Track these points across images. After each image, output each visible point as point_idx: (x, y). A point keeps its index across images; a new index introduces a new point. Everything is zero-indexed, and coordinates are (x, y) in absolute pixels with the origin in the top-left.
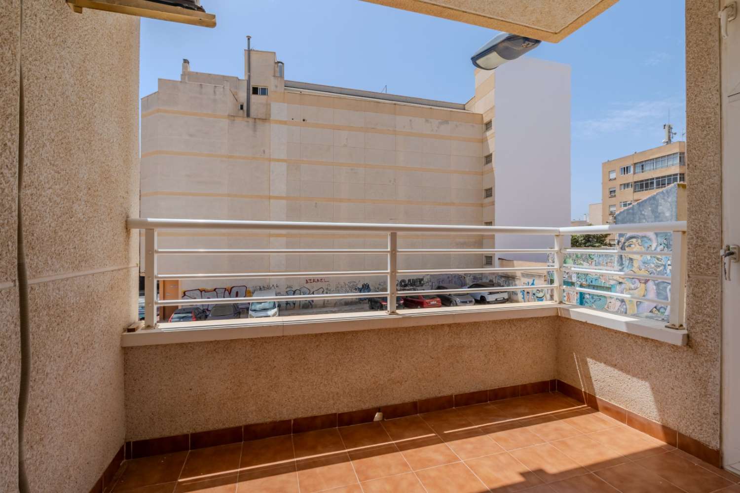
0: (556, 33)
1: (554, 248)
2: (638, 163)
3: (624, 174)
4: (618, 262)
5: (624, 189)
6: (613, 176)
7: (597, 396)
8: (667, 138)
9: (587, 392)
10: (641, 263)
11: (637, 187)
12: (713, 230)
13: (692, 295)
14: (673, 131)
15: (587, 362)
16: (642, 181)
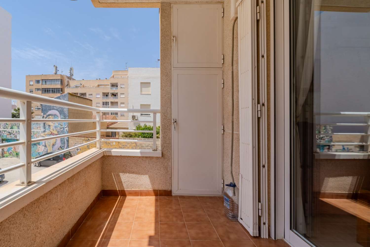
0: (99, 2)
1: (96, 119)
2: (43, 80)
3: (37, 83)
4: (43, 127)
5: (37, 91)
6: (32, 83)
7: (125, 190)
8: (55, 71)
9: (120, 189)
10: (54, 127)
11: (43, 91)
12: (169, 113)
13: (163, 137)
14: (58, 69)
15: (120, 175)
16: (46, 89)
